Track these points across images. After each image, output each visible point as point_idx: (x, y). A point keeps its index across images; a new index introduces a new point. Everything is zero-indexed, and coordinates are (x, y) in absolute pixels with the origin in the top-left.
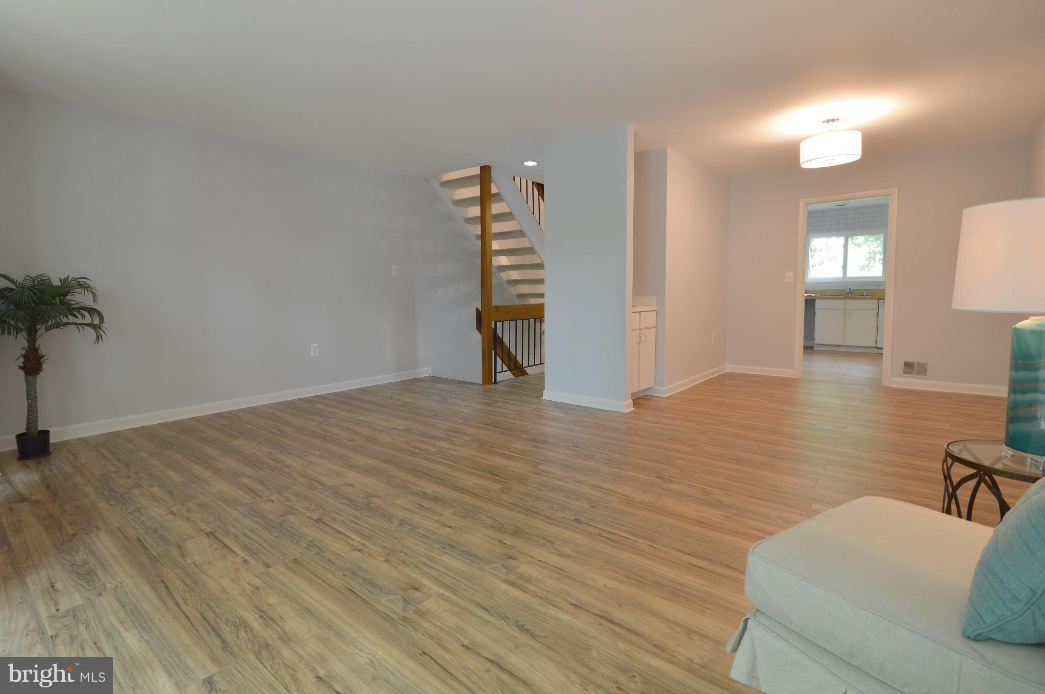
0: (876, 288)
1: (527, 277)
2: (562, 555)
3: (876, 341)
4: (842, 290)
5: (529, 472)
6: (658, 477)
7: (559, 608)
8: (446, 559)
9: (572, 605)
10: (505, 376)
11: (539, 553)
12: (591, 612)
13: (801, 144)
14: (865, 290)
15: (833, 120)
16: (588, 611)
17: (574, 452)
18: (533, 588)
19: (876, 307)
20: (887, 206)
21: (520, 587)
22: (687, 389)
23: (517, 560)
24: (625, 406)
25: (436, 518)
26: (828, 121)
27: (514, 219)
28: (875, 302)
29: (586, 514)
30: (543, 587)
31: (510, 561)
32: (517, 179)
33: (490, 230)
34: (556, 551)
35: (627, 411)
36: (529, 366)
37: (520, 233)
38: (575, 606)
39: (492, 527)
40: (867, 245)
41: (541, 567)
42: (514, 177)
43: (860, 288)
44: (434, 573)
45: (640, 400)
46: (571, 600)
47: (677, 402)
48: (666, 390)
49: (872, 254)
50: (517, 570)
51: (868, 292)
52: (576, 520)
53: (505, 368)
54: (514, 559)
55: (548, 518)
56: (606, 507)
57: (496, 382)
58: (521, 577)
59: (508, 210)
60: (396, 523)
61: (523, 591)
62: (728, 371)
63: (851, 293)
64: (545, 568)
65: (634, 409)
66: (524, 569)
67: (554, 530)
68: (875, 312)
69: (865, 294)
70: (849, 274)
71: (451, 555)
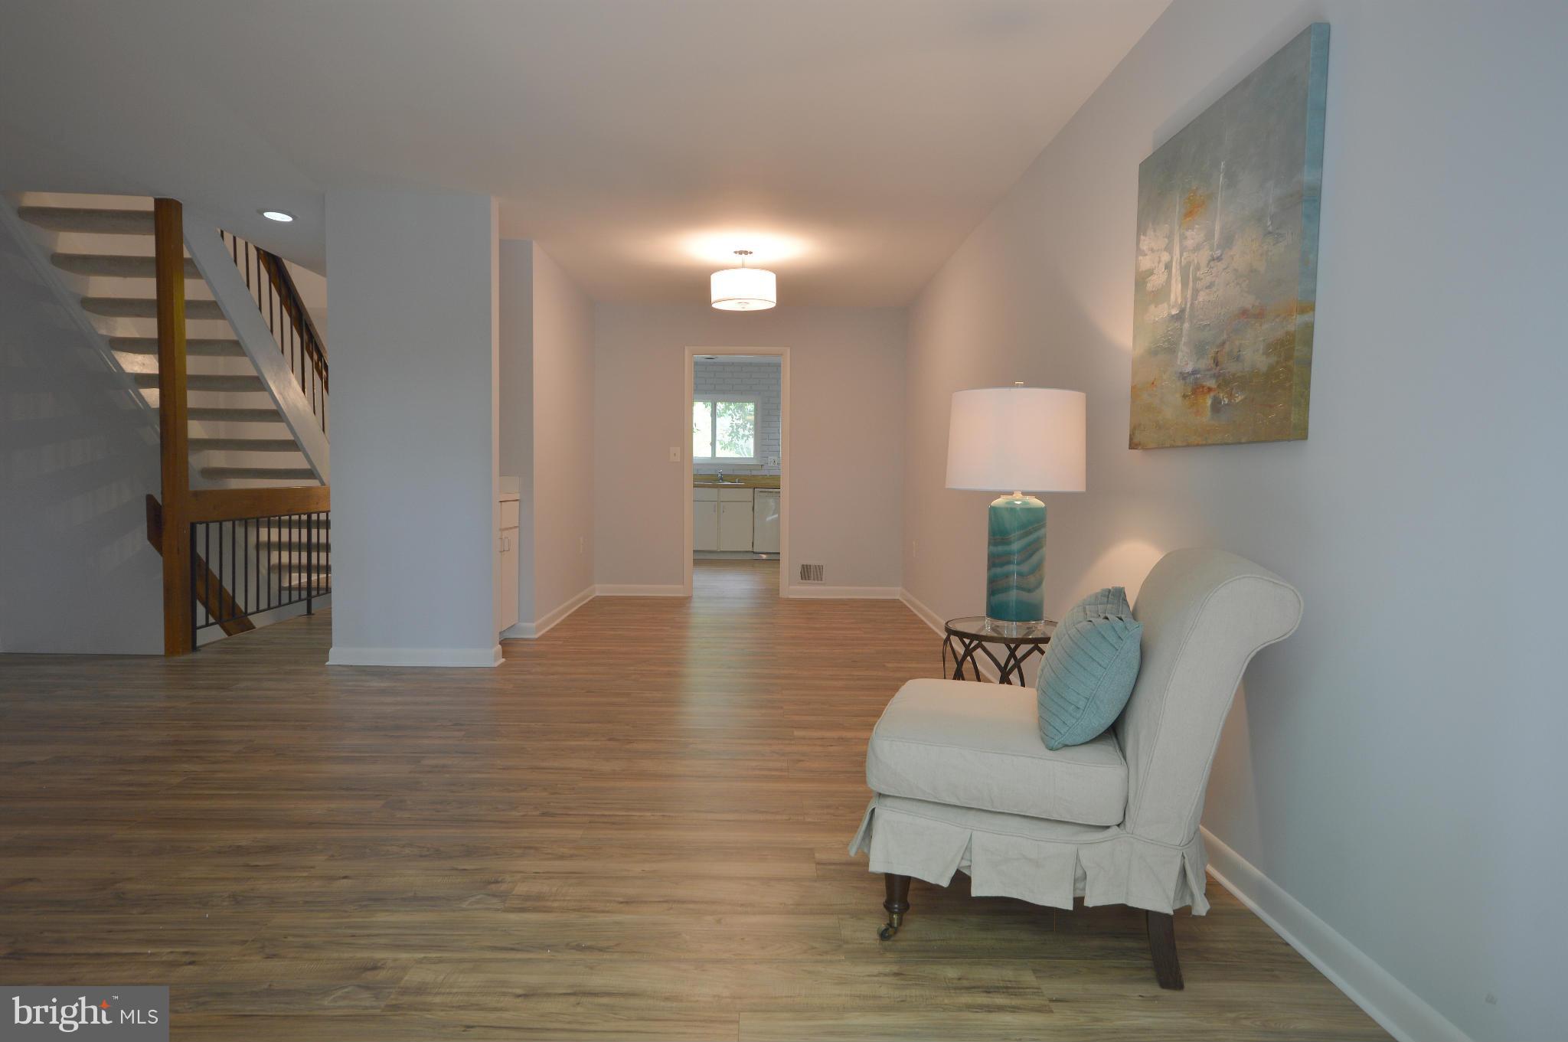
0: (748, 473)
1: (222, 436)
2: (562, 857)
3: (753, 543)
4: (712, 475)
5: (411, 772)
6: (610, 740)
7: (608, 912)
8: (382, 917)
9: (622, 903)
10: (210, 635)
11: (526, 864)
12: (650, 902)
13: (712, 276)
14: (737, 476)
15: (746, 253)
16: (646, 902)
17: (463, 733)
18: (556, 904)
19: (751, 499)
20: (778, 366)
21: (535, 910)
22: (557, 625)
23: (501, 882)
24: (489, 657)
25: (305, 874)
26: (741, 253)
27: (221, 315)
28: (751, 490)
29: (552, 804)
30: (568, 898)
31: (493, 886)
32: (228, 237)
33: (183, 334)
34: (550, 856)
35: (496, 664)
36: (258, 611)
37: (235, 347)
38: (627, 903)
39: (421, 856)
40: (730, 415)
41: (546, 879)
42: (222, 232)
43: (731, 473)
44: (383, 941)
45: (507, 645)
46: (617, 899)
47: (561, 643)
48: (532, 629)
49: (735, 427)
50: (514, 893)
51: (741, 478)
52: (544, 814)
53: (211, 620)
54: (497, 882)
55: (501, 822)
56: (573, 789)
57: (194, 648)
58: (527, 898)
59: (212, 298)
60: (225, 903)
61: (545, 912)
62: (597, 594)
63: (721, 479)
64: (550, 878)
65: (504, 660)
66: (522, 889)
67: (523, 834)
68: (751, 504)
69: (737, 480)
70: (721, 453)
71: (387, 911)
